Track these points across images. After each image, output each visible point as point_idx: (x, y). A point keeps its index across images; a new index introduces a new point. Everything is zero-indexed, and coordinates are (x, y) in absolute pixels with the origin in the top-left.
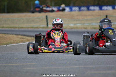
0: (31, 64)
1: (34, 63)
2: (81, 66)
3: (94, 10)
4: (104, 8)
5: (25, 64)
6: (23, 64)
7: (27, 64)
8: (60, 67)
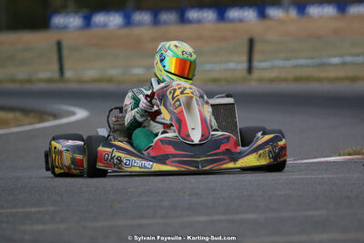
0: (41, 209)
1: (51, 208)
2: (215, 218)
3: (199, 21)
4: (234, 13)
5: (20, 210)
6: (14, 210)
7: (27, 210)
8: (144, 221)
